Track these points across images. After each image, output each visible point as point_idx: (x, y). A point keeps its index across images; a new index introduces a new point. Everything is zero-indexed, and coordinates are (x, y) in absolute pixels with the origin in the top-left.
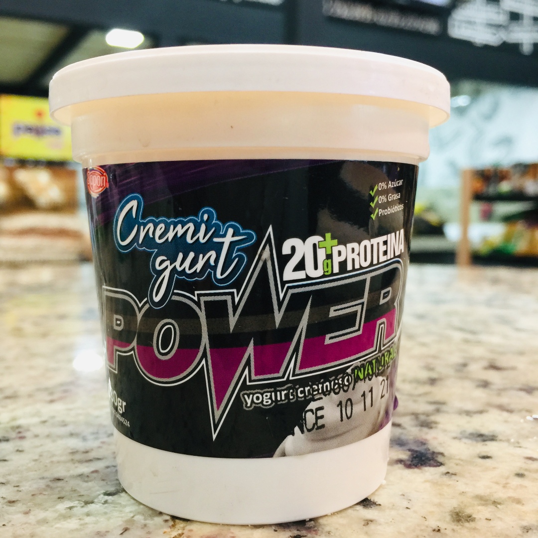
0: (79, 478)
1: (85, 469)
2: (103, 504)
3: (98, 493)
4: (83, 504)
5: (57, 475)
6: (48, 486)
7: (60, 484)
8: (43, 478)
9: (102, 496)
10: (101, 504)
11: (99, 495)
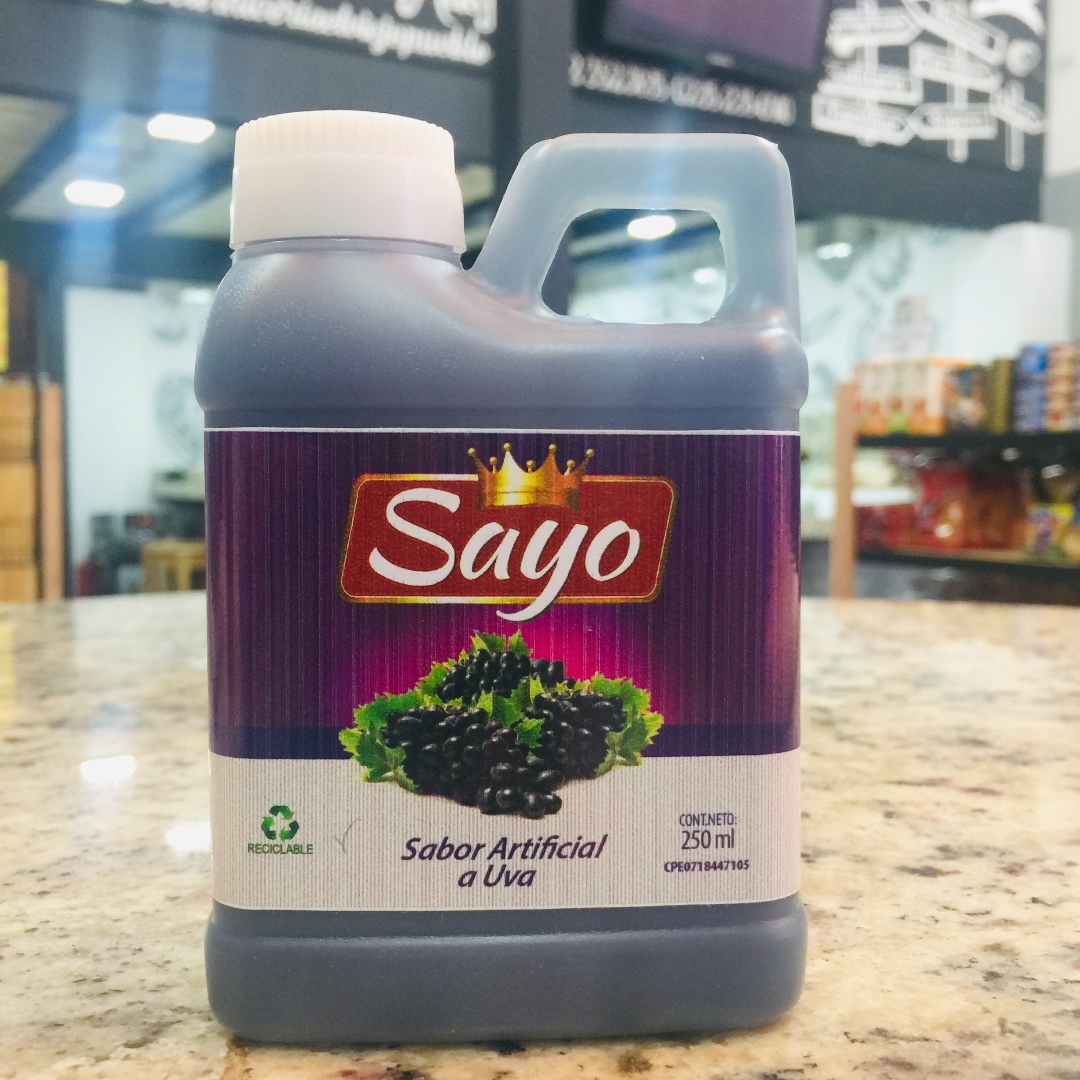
0: (87, 1022)
1: (96, 1008)
2: (123, 1060)
3: (117, 1044)
4: (93, 1061)
5: (53, 1019)
6: (40, 1035)
7: (59, 1031)
8: (33, 1024)
9: (122, 1048)
10: (119, 1061)
11: (118, 1047)
